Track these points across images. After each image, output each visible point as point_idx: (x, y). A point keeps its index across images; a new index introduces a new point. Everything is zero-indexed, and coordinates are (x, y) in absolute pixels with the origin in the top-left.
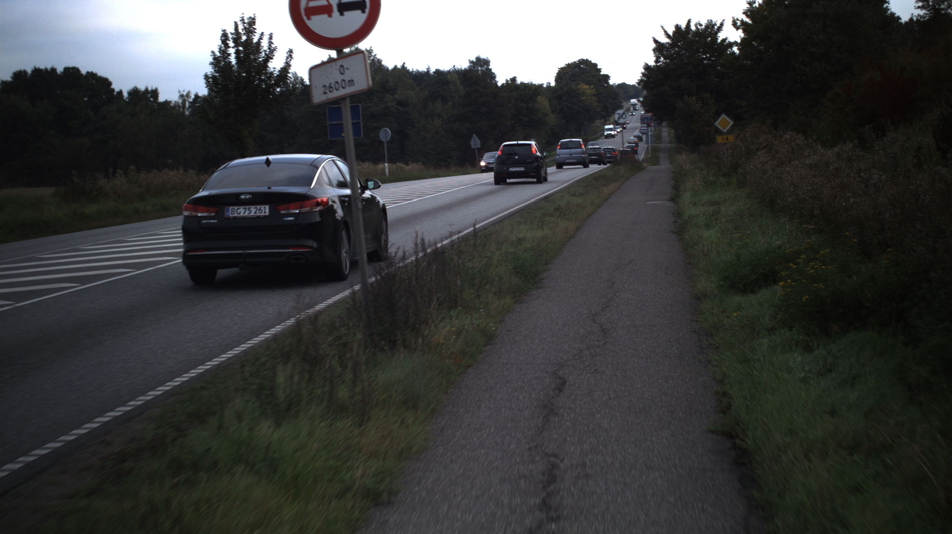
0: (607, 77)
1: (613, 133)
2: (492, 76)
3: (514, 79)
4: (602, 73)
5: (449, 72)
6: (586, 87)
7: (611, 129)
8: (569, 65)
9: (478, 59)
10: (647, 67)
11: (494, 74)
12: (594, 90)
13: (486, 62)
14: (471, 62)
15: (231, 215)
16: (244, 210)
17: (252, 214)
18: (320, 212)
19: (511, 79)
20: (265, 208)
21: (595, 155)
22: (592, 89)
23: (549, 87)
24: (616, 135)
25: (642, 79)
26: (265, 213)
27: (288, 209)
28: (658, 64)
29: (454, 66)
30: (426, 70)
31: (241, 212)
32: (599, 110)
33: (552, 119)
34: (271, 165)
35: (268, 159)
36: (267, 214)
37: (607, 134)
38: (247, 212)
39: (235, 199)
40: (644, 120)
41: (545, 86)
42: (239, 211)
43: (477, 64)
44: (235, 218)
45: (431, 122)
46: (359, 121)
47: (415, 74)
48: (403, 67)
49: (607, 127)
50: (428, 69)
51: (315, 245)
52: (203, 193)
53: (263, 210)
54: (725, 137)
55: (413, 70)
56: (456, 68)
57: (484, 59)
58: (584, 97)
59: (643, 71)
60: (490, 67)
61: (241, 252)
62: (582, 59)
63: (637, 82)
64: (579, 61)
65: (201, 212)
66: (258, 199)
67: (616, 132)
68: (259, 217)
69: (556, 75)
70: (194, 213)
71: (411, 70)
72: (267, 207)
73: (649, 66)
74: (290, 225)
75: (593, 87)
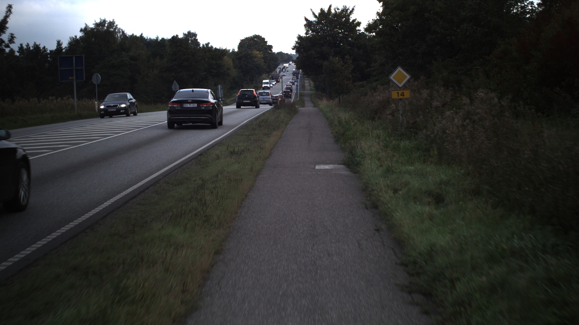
0: (271, 47)
1: (268, 85)
2: (198, 44)
3: (208, 44)
4: (267, 44)
5: (170, 40)
6: (258, 52)
7: (267, 83)
8: (247, 39)
9: (189, 33)
10: (300, 38)
11: (199, 42)
12: (262, 55)
13: (195, 35)
14: (185, 35)
17: (192, 106)
18: (212, 106)
19: (206, 44)
22: (261, 54)
23: (233, 52)
24: (272, 87)
25: (295, 45)
27: (202, 105)
28: (307, 36)
30: (155, 39)
31: (188, 105)
32: (265, 68)
33: (234, 73)
34: (194, 92)
35: (193, 90)
36: (196, 106)
37: (264, 86)
38: (190, 106)
39: (186, 102)
40: (295, 74)
41: (231, 51)
43: (189, 36)
44: (186, 107)
46: (82, 68)
47: (149, 41)
48: (141, 36)
49: (264, 81)
50: (157, 38)
52: (174, 100)
54: (400, 92)
57: (193, 33)
58: (256, 59)
59: (297, 40)
60: (197, 38)
61: (188, 118)
62: (256, 35)
63: (292, 47)
65: (175, 105)
66: (193, 102)
67: (271, 85)
68: (194, 107)
69: (238, 44)
70: (173, 106)
72: (196, 104)
73: (301, 37)
74: (203, 110)
75: (262, 53)
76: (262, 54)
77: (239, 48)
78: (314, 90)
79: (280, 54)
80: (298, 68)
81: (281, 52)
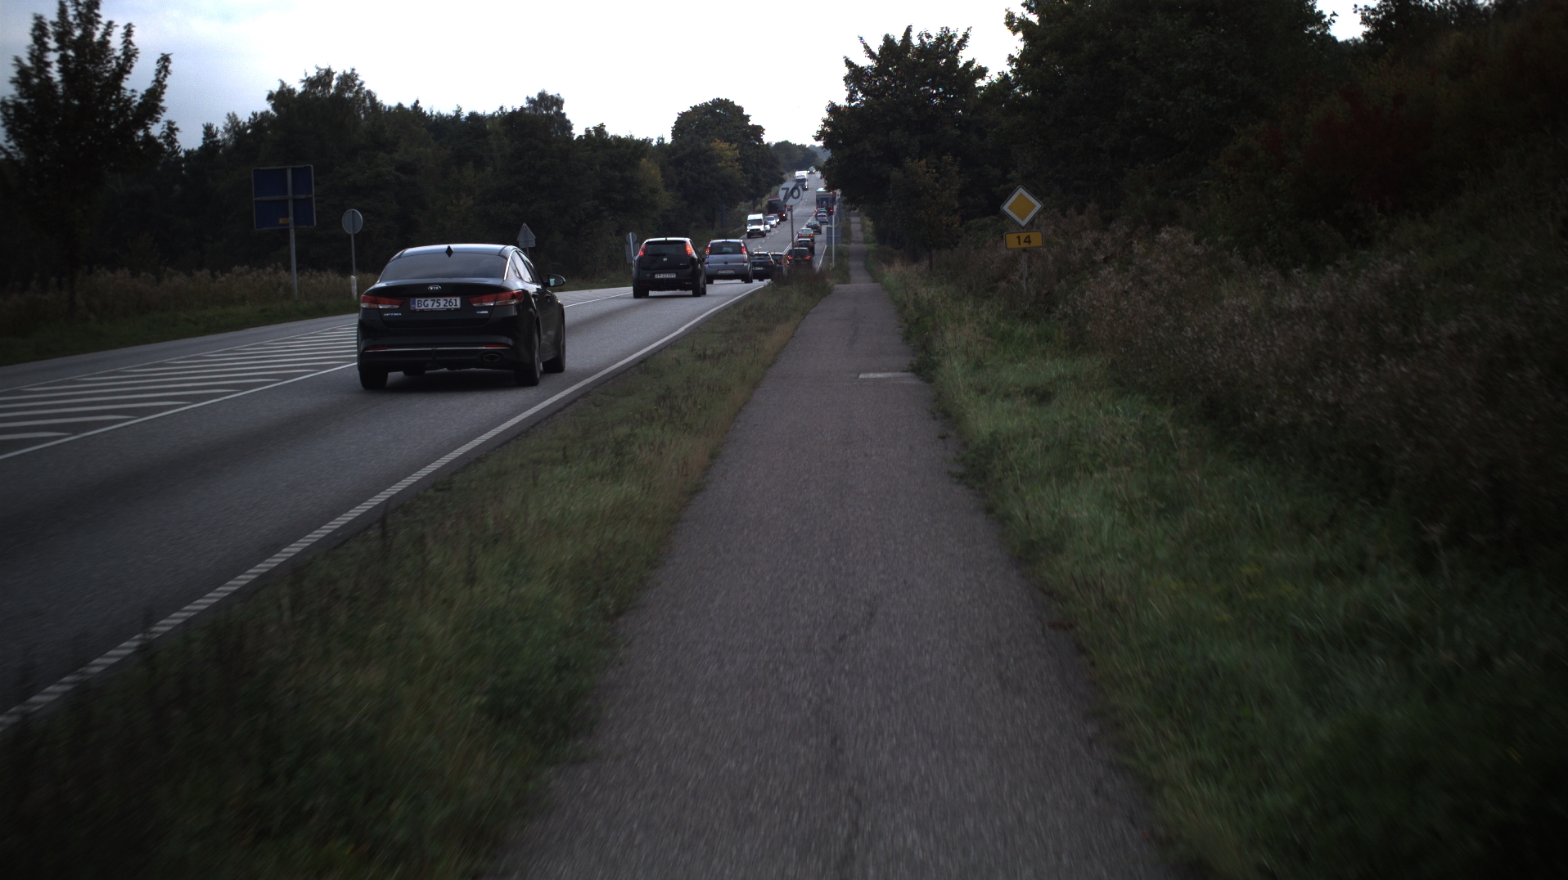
0: (759, 130)
1: (761, 228)
2: (566, 126)
3: (600, 130)
4: (750, 123)
5: (492, 117)
6: (725, 145)
7: (758, 222)
8: (696, 109)
9: (542, 96)
10: (833, 109)
11: (569, 122)
12: (738, 151)
13: (558, 102)
14: (531, 101)
15: (417, 308)
16: (432, 302)
17: (442, 306)
18: (517, 306)
19: (594, 128)
20: (456, 300)
21: (760, 265)
22: (735, 150)
23: (661, 144)
24: (769, 231)
25: (823, 130)
26: (456, 305)
27: (482, 302)
28: (853, 104)
29: (501, 108)
30: (453, 114)
31: (429, 304)
32: (745, 185)
33: (666, 199)
34: (453, 255)
35: (449, 248)
36: (459, 306)
37: (751, 230)
38: (436, 304)
39: (422, 291)
40: (822, 203)
41: (654, 143)
42: (426, 303)
43: (541, 106)
44: (422, 311)
45: (455, 201)
46: (309, 196)
47: (436, 120)
48: (416, 106)
49: (751, 217)
50: (458, 113)
51: (510, 342)
52: (379, 285)
53: (454, 302)
54: (1023, 236)
55: (431, 113)
56: (504, 111)
57: (552, 96)
58: (720, 162)
59: (826, 115)
60: (563, 111)
61: (430, 349)
62: (718, 99)
63: (815, 134)
64: (713, 102)
65: (383, 304)
66: (448, 290)
67: (768, 227)
68: (449, 310)
69: (673, 125)
70: (376, 305)
71: (428, 113)
72: (458, 299)
73: (837, 107)
74: (484, 319)
75: (735, 145)
76: (736, 148)
77: (674, 134)
78: (874, 242)
79: (784, 146)
80: (830, 187)
81: (786, 142)
